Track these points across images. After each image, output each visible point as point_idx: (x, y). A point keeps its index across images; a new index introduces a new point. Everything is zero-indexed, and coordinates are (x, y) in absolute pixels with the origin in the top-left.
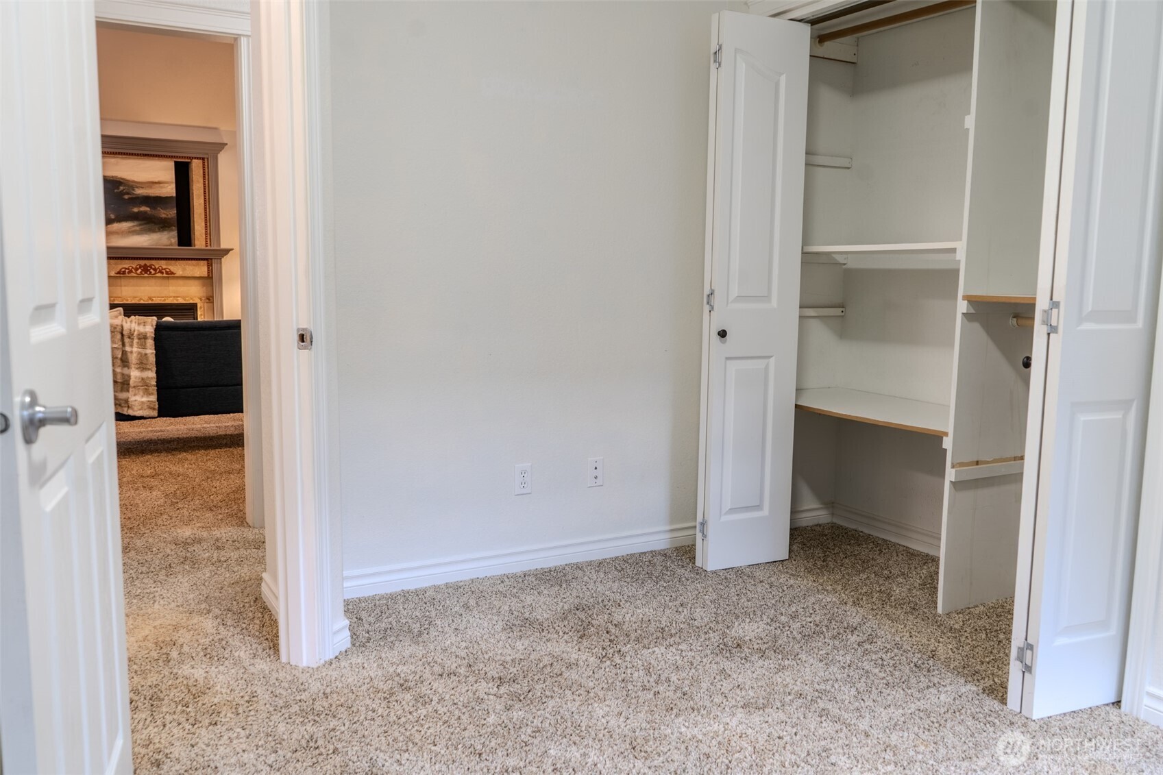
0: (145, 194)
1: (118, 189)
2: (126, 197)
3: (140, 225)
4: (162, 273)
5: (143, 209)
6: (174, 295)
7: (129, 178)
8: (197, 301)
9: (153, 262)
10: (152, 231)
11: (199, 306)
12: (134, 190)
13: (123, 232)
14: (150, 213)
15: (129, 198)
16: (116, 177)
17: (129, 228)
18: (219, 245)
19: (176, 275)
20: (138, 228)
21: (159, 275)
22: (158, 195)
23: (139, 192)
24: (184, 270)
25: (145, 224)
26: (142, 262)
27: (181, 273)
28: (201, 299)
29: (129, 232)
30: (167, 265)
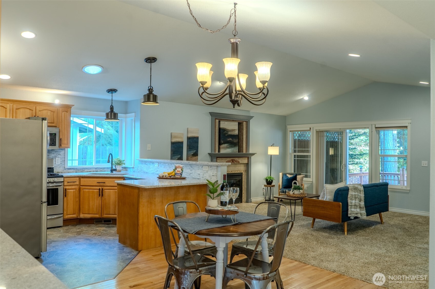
0: (231, 134)
1: (224, 132)
2: (226, 135)
3: (229, 145)
4: (237, 162)
5: (230, 139)
6: (237, 170)
7: (227, 128)
8: (243, 172)
9: (235, 158)
10: (232, 147)
11: (243, 174)
12: (228, 133)
13: (225, 148)
14: (232, 141)
15: (227, 135)
16: (224, 128)
17: (227, 146)
18: (249, 152)
19: (240, 163)
20: (228, 146)
21: (236, 163)
22: (234, 134)
23: (229, 133)
24: (242, 161)
25: (230, 145)
26: (232, 158)
27: (241, 162)
28: (244, 171)
29: (227, 148)
30: (238, 159)
